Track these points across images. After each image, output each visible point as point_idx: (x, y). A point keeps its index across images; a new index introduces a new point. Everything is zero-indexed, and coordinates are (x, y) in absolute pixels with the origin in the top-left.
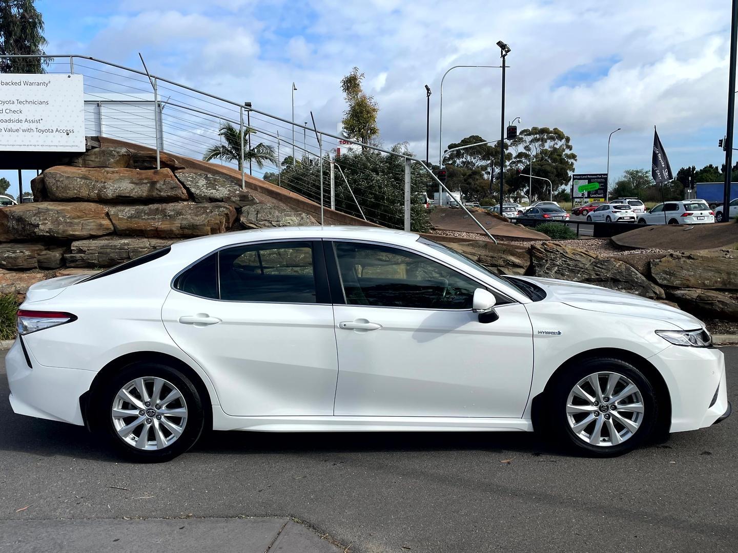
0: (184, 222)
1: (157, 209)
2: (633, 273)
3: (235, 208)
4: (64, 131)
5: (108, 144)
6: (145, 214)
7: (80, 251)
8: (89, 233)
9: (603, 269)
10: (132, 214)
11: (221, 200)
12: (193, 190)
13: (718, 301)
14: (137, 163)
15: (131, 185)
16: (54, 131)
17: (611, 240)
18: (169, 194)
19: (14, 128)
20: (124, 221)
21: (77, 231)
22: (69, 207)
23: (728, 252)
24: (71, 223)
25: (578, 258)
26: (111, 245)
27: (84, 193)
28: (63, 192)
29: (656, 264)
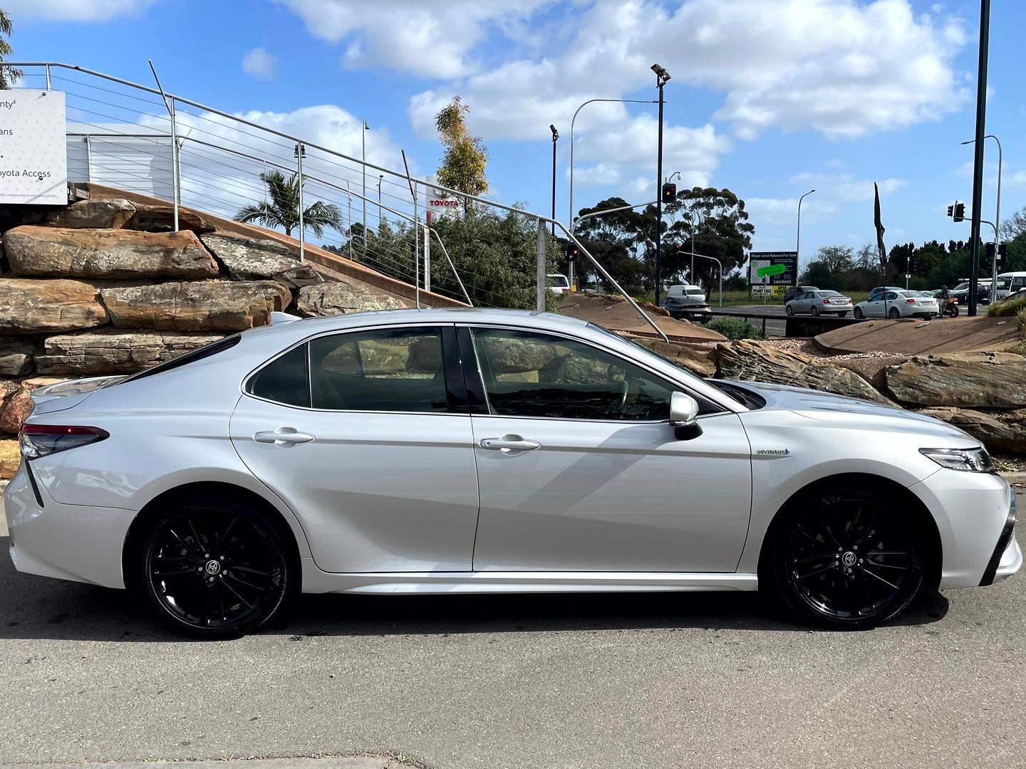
0: (215, 309)
1: (174, 290)
2: (862, 385)
3: (290, 289)
4: (36, 174)
5: (102, 195)
6: (156, 296)
7: (58, 350)
8: (72, 324)
9: (820, 378)
10: (136, 297)
11: (270, 277)
12: (227, 262)
13: (981, 424)
14: (144, 222)
15: (136, 254)
16: (21, 173)
17: (814, 341)
18: (192, 267)
20: (125, 307)
21: (55, 321)
22: (42, 285)
23: (993, 355)
24: (45, 309)
25: (784, 362)
26: (104, 341)
27: (65, 264)
28: (33, 264)
29: (894, 372)
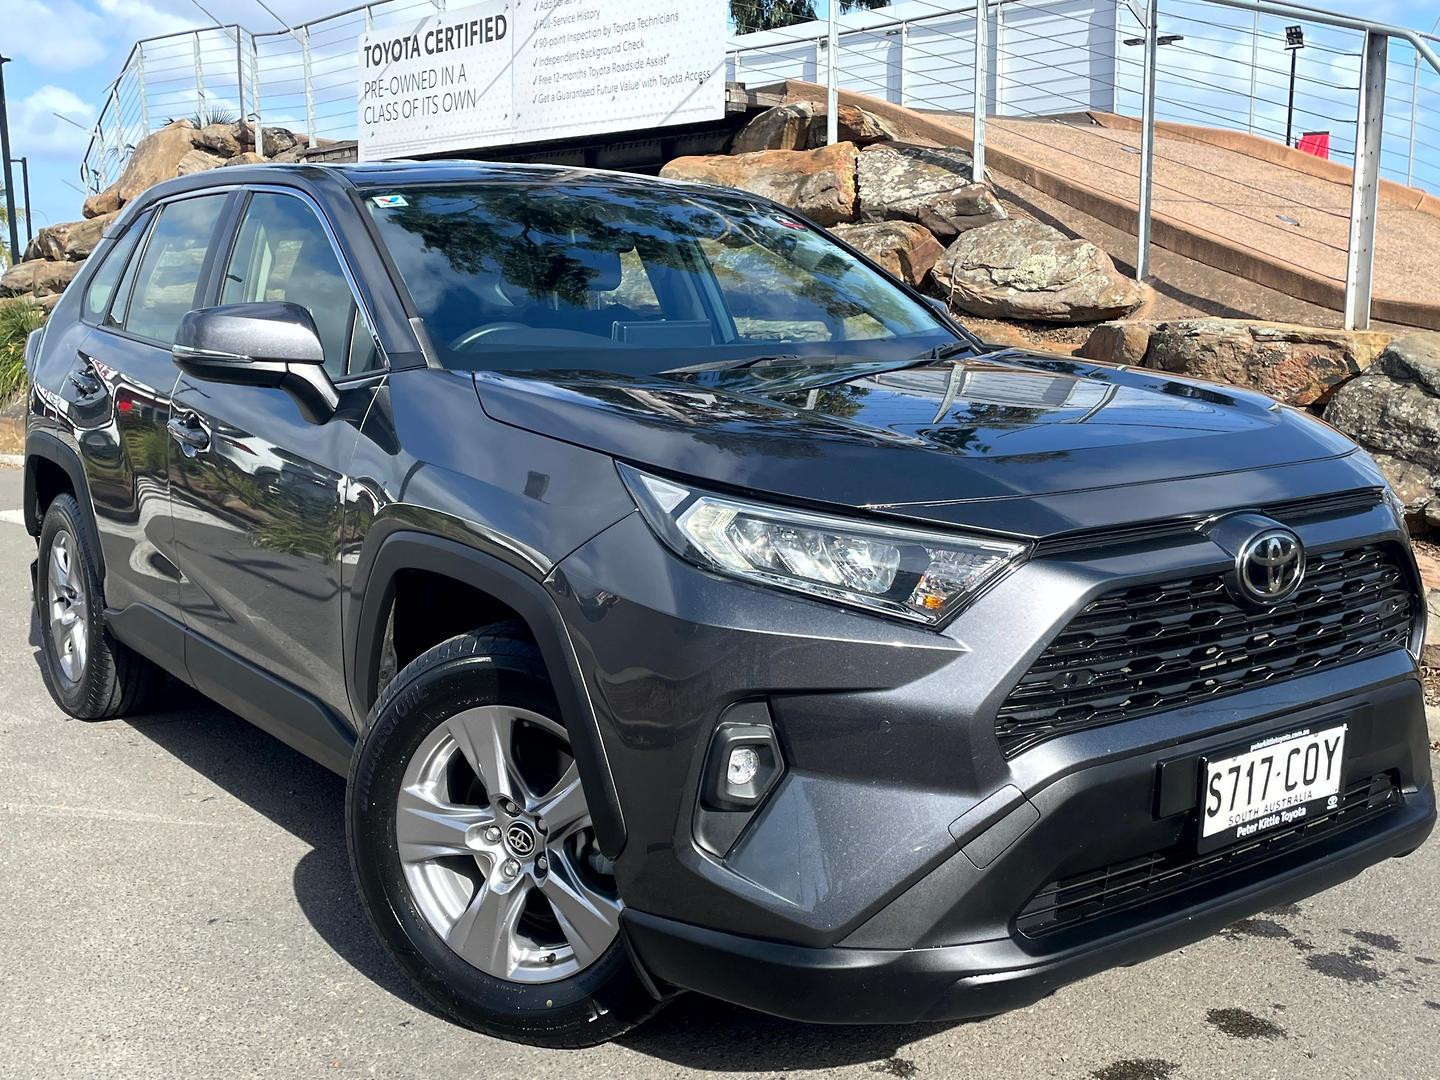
3: (943, 236)
4: (697, 76)
12: (865, 193)
15: (773, 188)
16: (683, 79)
18: (814, 206)
19: (634, 81)
